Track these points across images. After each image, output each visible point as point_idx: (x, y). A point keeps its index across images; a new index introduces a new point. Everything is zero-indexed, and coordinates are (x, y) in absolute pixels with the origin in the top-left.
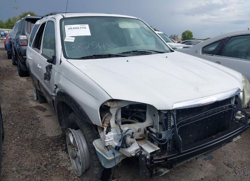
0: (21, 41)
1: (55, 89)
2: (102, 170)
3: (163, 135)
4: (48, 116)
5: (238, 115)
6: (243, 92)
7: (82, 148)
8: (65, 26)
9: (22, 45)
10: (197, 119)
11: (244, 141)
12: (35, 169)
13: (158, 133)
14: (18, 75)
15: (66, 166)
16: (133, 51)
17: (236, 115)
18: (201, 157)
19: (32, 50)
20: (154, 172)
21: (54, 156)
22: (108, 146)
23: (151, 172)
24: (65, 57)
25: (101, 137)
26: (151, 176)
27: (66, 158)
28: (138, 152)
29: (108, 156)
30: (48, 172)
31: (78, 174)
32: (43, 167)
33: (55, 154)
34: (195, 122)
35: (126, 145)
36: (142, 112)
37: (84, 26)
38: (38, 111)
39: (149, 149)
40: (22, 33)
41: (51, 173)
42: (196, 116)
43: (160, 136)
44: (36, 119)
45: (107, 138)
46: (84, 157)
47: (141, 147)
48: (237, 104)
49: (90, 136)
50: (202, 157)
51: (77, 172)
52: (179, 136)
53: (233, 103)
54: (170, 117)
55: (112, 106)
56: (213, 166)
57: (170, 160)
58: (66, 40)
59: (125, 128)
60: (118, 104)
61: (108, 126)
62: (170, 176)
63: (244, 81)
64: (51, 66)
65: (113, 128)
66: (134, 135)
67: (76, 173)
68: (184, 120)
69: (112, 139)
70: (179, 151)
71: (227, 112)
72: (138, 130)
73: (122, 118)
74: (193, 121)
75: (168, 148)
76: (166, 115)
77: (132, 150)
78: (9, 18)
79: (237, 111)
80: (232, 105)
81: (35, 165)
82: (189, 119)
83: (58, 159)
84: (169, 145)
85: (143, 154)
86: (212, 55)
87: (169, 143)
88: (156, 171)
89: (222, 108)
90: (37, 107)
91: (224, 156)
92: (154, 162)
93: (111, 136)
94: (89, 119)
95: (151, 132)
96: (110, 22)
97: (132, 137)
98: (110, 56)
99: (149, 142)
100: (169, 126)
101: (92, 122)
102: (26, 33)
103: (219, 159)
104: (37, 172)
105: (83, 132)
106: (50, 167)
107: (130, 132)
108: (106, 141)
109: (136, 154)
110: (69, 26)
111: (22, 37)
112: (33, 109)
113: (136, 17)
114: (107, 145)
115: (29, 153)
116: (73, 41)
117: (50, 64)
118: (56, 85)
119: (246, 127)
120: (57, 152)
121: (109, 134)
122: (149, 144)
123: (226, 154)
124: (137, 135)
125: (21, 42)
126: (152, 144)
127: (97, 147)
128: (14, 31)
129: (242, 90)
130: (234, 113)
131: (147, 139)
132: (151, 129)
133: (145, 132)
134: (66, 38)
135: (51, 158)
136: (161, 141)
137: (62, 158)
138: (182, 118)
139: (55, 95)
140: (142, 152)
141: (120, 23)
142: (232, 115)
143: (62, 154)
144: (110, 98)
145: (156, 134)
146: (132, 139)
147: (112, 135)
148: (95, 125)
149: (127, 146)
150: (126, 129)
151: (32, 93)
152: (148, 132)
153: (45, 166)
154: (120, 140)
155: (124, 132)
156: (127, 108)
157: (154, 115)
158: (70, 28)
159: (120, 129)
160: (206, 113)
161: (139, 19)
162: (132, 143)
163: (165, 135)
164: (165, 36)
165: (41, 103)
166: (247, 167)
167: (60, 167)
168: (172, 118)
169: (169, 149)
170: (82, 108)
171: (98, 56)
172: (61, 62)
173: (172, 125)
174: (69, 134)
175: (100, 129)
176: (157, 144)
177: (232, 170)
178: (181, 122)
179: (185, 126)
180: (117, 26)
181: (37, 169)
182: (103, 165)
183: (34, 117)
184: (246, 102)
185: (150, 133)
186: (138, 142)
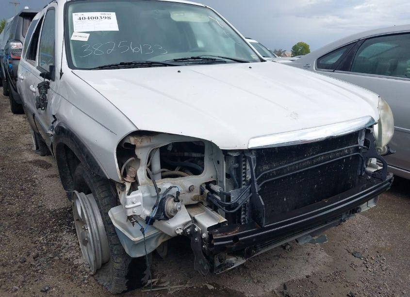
0: (14, 52)
1: (53, 123)
2: (129, 262)
3: (232, 196)
4: (53, 176)
5: (372, 166)
6: (379, 123)
7: (94, 224)
8: (74, 14)
9: (14, 59)
10: (296, 170)
11: (384, 214)
12: (15, 263)
13: (224, 194)
14: (11, 111)
15: (72, 258)
16: (192, 58)
17: (367, 166)
18: (305, 238)
19: (26, 62)
20: (217, 264)
21: (54, 241)
22: (131, 216)
23: (212, 263)
24: (71, 66)
25: (121, 201)
26: (212, 270)
27: (74, 244)
28: (188, 228)
29: (134, 234)
30: (39, 268)
31: (90, 271)
32: (30, 259)
33: (55, 239)
34: (293, 175)
35: (164, 215)
36: (199, 158)
37: (107, 14)
38: (35, 168)
39: (207, 221)
40: (14, 38)
41: (42, 269)
42: (295, 163)
43: (228, 198)
44: (31, 181)
45: (129, 202)
46: (98, 239)
47: (194, 218)
48: (368, 146)
49: (106, 201)
50: (307, 238)
51: (89, 268)
52: (260, 196)
53: (361, 143)
54: (245, 165)
55: (138, 145)
56: (329, 255)
57: (242, 241)
58: (73, 38)
59: (165, 185)
60: (152, 141)
61: (134, 181)
62: (252, 272)
63: (383, 107)
64: (48, 83)
65: (143, 184)
66: (180, 198)
67: (88, 270)
68: (271, 170)
69: (139, 203)
70: (260, 224)
71: (351, 158)
72: (189, 189)
73: (161, 168)
74: (289, 172)
75: (242, 221)
76: (237, 160)
77: (178, 223)
78: (4, 21)
79: (368, 158)
80: (360, 148)
81: (16, 256)
82: (281, 169)
83: (59, 246)
84: (244, 214)
85: (196, 229)
86: (334, 71)
87: (245, 211)
88: (220, 261)
89: (341, 151)
90: (36, 163)
91: (349, 239)
92: (215, 244)
93: (137, 198)
94: (99, 169)
95: (212, 192)
96: (155, 10)
97: (177, 200)
98: (150, 65)
99: (209, 210)
100: (244, 181)
101: (105, 175)
102: (22, 38)
103: (339, 244)
104: (19, 267)
105: (95, 196)
106: (43, 259)
107: (174, 191)
108: (127, 207)
109: (185, 231)
110: (80, 14)
111: (15, 45)
112: (28, 164)
113: (202, 3)
114: (129, 215)
115: (11, 237)
116: (86, 40)
117: (46, 80)
118: (54, 116)
119: (384, 186)
120: (60, 234)
121: (134, 195)
122: (208, 214)
123: (352, 235)
124: (187, 198)
125: (13, 54)
126: (214, 213)
127: (115, 220)
128: (4, 37)
129: (376, 120)
130: (363, 161)
131: (205, 204)
132: (213, 187)
133: (202, 192)
134: (74, 34)
135: (47, 244)
136: (229, 208)
137: (67, 244)
138: (267, 168)
139: (52, 133)
140: (195, 227)
141: (173, 12)
142: (359, 166)
143: (67, 238)
144: (133, 129)
145: (221, 194)
146: (176, 203)
147: (140, 196)
148: (110, 180)
149: (167, 217)
150: (167, 186)
151: (30, 139)
152: (207, 191)
153: (34, 258)
154: (155, 207)
155: (162, 192)
156: (170, 148)
157: (218, 162)
158: (81, 18)
159: (156, 186)
160: (313, 159)
161: (208, 7)
162: (176, 211)
163: (235, 196)
164: (261, 46)
165: (44, 155)
166: (386, 257)
167: (60, 259)
168: (248, 167)
169: (245, 221)
170: (88, 150)
171: (130, 64)
172: (61, 74)
173: (248, 179)
174: (75, 202)
175: (119, 187)
176: (224, 213)
177: (361, 262)
178: (266, 174)
179: (273, 181)
180: (168, 17)
181: (19, 263)
182: (127, 252)
183: (28, 178)
184: (385, 142)
185: (210, 194)
186: (190, 210)
